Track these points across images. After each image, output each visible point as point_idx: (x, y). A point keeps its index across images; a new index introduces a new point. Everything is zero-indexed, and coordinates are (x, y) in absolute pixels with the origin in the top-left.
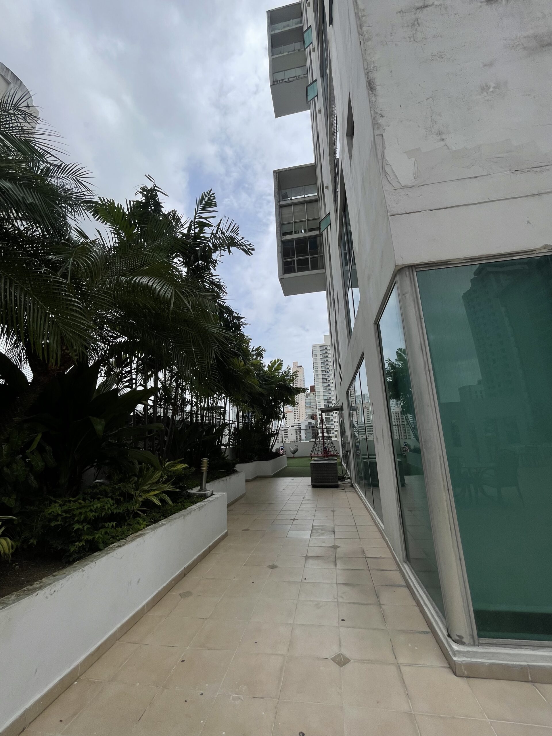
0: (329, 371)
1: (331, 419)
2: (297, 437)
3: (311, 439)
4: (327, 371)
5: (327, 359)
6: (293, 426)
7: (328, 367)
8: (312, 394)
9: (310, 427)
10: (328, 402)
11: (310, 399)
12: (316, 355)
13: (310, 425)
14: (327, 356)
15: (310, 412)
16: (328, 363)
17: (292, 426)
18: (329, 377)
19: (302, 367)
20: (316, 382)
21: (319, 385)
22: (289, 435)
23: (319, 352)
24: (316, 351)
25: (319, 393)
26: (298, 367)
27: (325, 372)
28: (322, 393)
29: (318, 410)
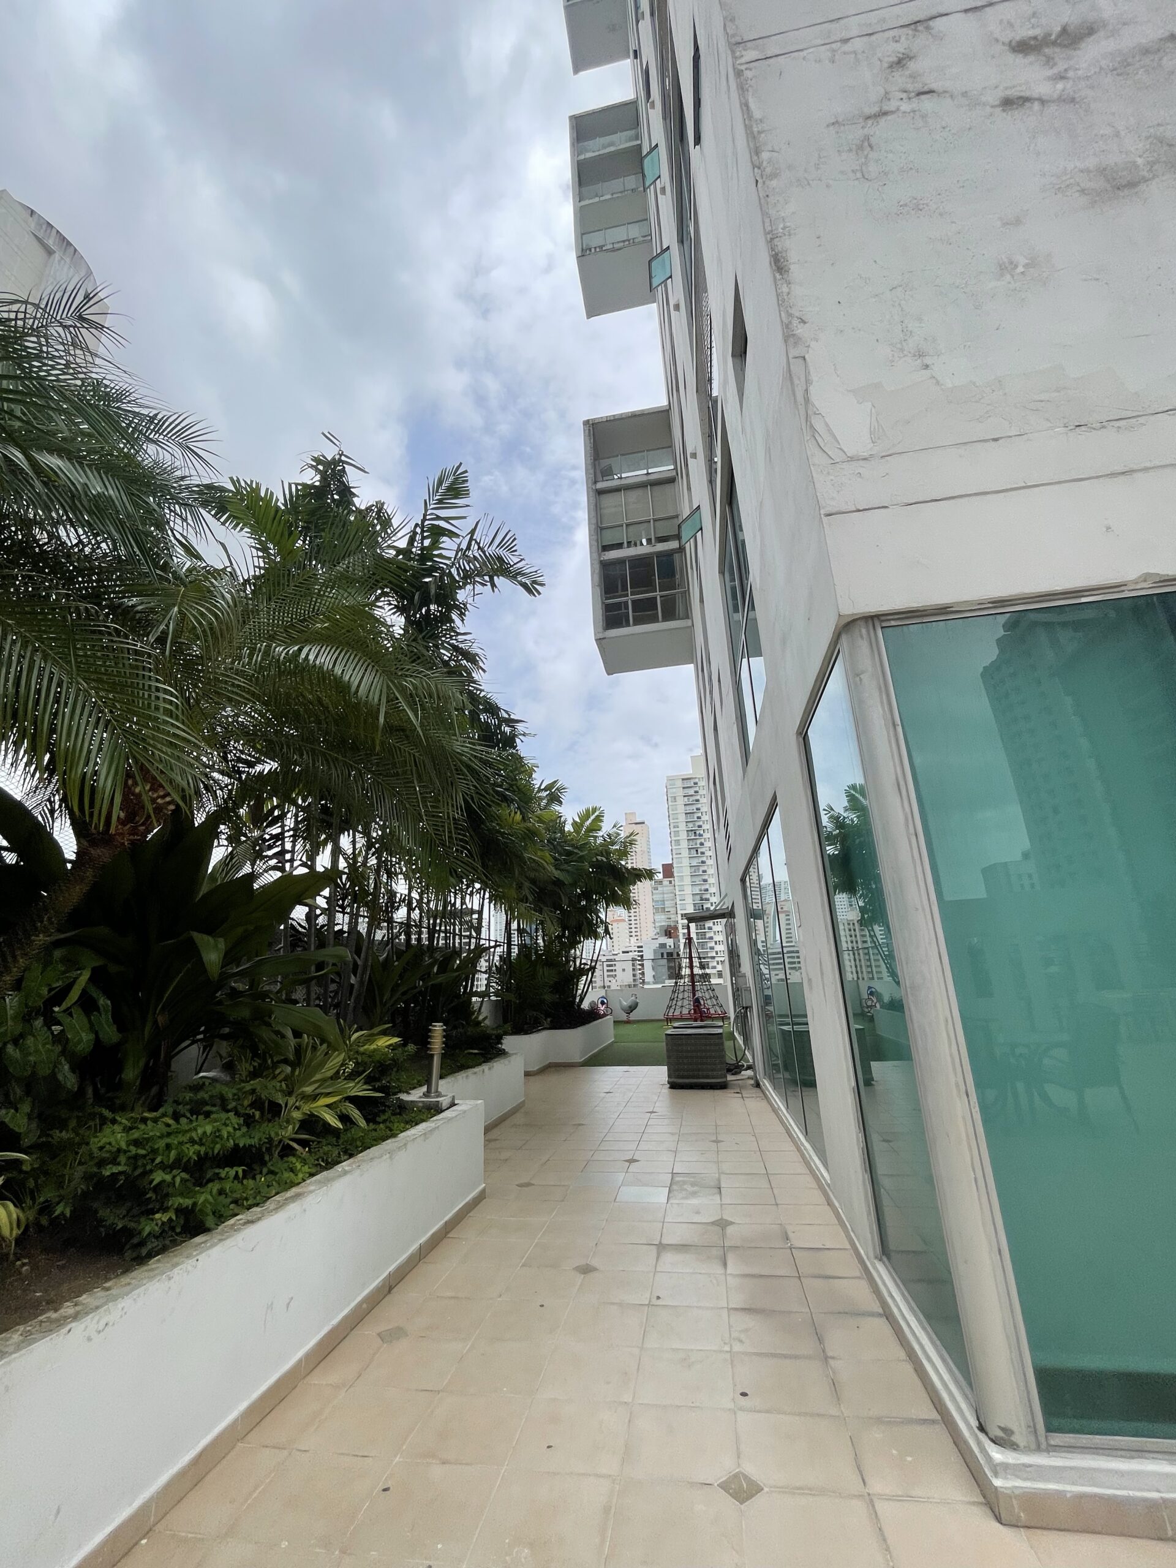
0: (702, 832)
1: (708, 935)
2: (634, 975)
3: (667, 981)
4: (698, 832)
5: (699, 806)
6: (628, 952)
7: (701, 823)
8: (666, 882)
9: (662, 954)
10: (702, 899)
11: (663, 893)
12: (675, 798)
13: (662, 950)
14: (697, 801)
15: (662, 920)
16: (700, 815)
17: (624, 952)
18: (702, 844)
19: (643, 823)
20: (675, 856)
21: (681, 863)
22: (619, 973)
23: (680, 792)
24: (674, 790)
25: (682, 880)
26: (636, 824)
27: (694, 833)
28: (688, 880)
29: (680, 916)
